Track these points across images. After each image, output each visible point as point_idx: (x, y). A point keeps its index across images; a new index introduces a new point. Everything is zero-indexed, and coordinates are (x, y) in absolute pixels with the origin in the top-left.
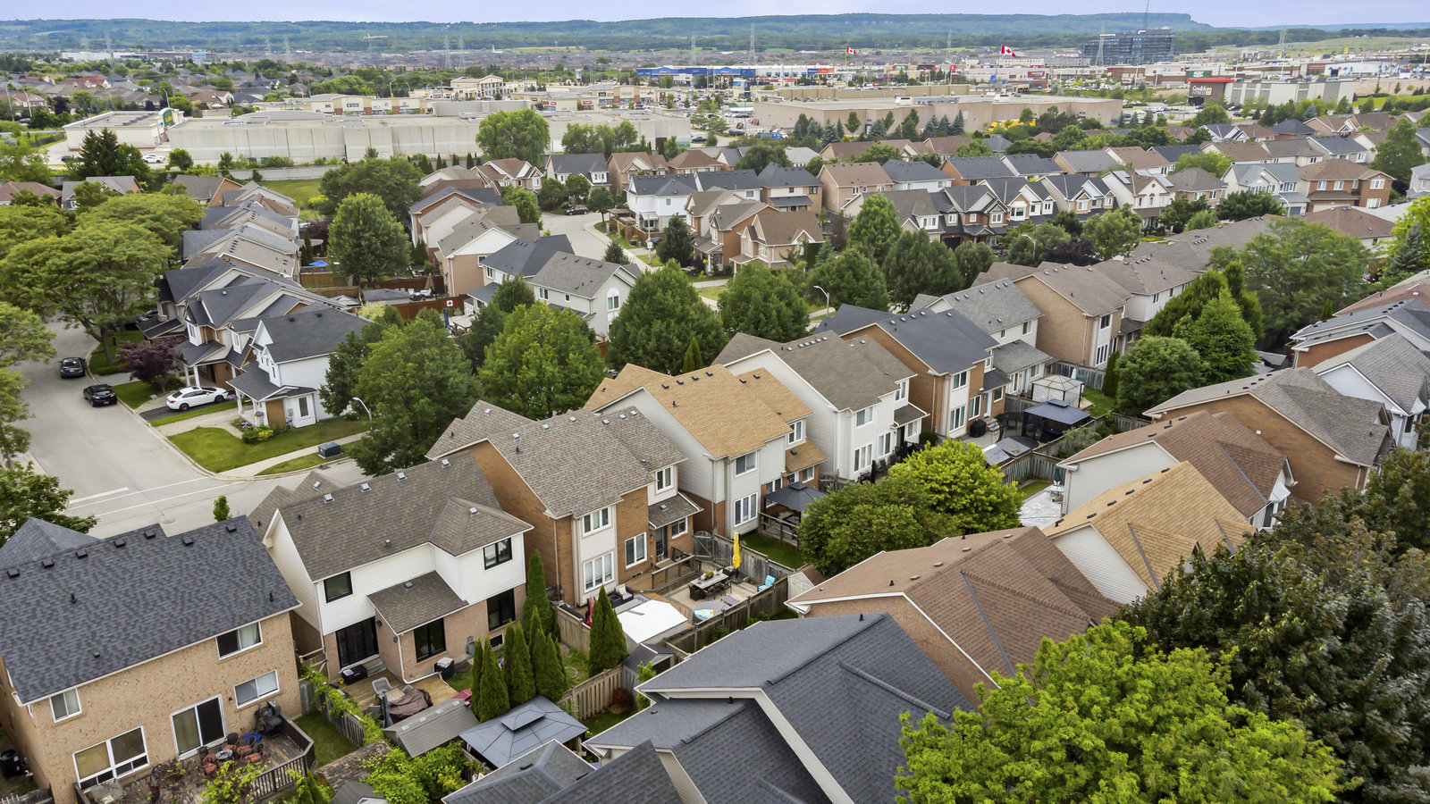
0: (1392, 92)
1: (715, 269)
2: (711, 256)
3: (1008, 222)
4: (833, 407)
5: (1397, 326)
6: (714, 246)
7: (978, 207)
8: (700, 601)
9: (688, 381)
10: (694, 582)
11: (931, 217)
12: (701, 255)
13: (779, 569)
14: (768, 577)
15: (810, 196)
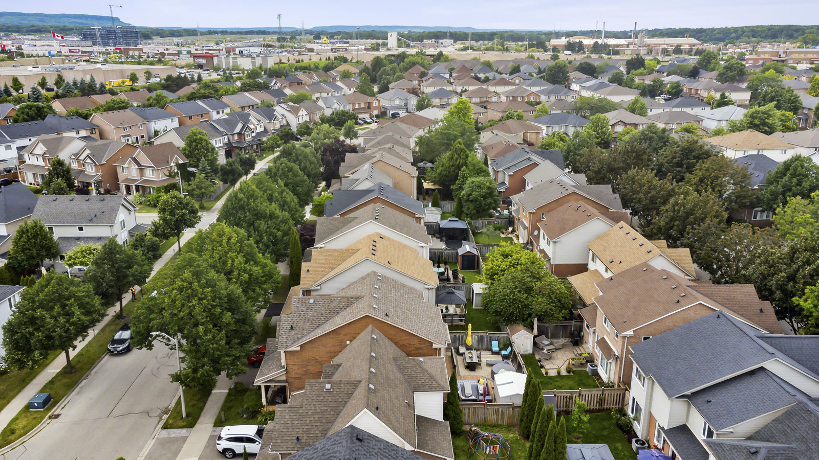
0: (287, 62)
1: (99, 191)
2: (94, 183)
3: (253, 137)
4: (424, 244)
5: (536, 158)
6: (95, 176)
7: (237, 130)
8: (476, 370)
9: (374, 248)
10: (468, 360)
11: (219, 139)
12: (85, 185)
13: (497, 336)
14: (493, 342)
15: (92, 136)
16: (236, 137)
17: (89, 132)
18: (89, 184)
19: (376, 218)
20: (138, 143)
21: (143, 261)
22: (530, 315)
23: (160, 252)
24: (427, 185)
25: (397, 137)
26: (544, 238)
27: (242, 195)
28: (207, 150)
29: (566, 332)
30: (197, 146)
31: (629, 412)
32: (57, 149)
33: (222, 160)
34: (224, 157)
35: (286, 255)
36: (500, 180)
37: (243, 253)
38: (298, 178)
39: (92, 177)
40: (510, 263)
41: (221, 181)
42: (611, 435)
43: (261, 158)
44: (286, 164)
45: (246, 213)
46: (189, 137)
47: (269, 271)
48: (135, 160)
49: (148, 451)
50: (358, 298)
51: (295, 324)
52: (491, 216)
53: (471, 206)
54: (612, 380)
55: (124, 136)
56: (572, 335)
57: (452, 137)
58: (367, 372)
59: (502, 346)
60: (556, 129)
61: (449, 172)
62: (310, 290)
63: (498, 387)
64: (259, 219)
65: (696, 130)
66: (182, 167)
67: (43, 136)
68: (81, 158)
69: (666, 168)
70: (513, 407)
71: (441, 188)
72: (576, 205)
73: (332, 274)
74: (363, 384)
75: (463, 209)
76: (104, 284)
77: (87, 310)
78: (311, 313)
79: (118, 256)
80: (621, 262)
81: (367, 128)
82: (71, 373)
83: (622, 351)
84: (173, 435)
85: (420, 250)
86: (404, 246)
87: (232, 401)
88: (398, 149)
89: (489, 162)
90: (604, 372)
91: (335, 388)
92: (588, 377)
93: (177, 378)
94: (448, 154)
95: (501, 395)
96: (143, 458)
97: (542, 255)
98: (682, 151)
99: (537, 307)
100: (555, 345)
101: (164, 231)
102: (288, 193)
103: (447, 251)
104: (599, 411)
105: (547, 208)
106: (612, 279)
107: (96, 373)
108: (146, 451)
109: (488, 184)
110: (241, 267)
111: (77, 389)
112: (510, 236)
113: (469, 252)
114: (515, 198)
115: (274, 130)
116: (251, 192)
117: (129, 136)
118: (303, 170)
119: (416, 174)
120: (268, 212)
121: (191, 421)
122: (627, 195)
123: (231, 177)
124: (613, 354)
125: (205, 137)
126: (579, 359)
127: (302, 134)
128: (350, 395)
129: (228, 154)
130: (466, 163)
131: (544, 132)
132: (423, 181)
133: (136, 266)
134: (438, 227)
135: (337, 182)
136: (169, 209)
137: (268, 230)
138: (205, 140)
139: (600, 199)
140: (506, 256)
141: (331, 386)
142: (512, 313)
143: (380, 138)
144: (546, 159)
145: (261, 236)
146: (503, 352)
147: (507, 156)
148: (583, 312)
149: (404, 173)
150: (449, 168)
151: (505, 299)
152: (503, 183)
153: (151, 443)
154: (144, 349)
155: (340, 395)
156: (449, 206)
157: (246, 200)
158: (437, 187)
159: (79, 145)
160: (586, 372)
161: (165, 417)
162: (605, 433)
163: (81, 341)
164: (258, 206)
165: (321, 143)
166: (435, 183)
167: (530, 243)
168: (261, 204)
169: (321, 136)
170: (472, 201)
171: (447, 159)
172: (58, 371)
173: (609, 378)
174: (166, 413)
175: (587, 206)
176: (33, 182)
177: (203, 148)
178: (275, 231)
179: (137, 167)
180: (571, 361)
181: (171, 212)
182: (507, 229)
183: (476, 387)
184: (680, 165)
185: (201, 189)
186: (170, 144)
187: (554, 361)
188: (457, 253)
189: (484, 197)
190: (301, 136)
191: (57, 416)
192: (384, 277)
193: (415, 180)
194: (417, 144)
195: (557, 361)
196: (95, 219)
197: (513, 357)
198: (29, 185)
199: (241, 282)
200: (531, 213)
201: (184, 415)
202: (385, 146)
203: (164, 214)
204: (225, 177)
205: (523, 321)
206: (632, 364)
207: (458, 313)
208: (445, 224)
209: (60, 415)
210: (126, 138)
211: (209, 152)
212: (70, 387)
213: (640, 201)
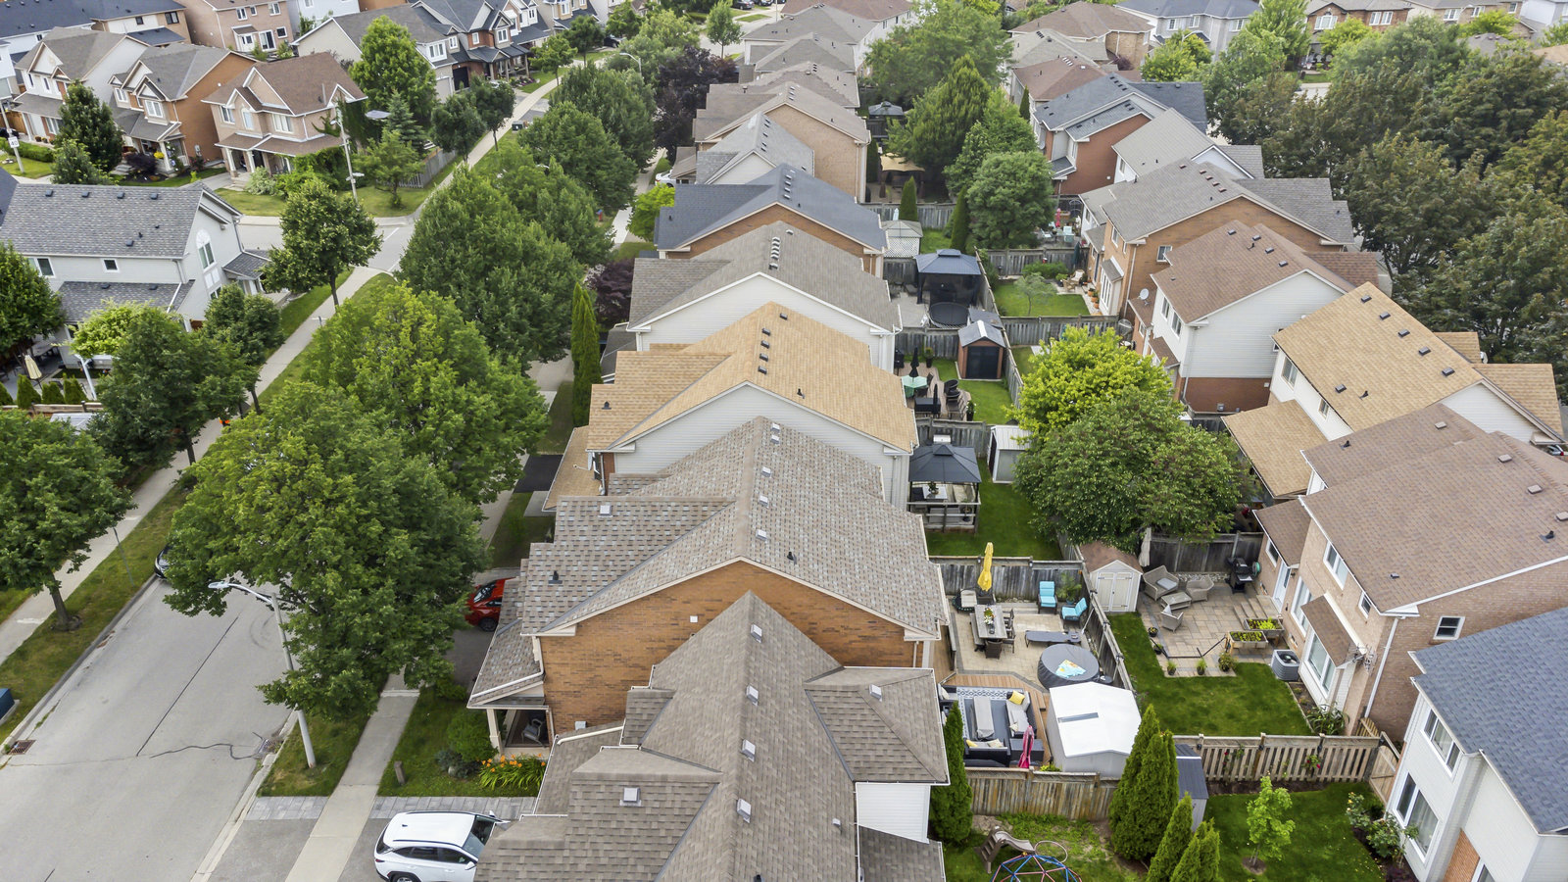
1: (179, 164)
2: (166, 144)
3: (512, 39)
4: (882, 331)
5: (1142, 103)
6: (166, 127)
7: (478, 22)
8: (1002, 655)
9: (765, 352)
10: (984, 634)
11: (438, 43)
12: (150, 146)
13: (1053, 568)
14: (1043, 584)
15: (171, 28)
16: (476, 39)
17: (163, 18)
18: (155, 147)
19: (771, 267)
20: (272, 46)
21: (233, 357)
22: (1136, 524)
23: (281, 331)
24: (889, 163)
25: (825, 43)
26: (1166, 310)
27: (458, 205)
28: (410, 69)
29: (1216, 558)
30: (387, 61)
31: (1392, 807)
32: (84, 63)
33: (445, 90)
34: (452, 83)
35: (565, 343)
36: (1057, 154)
37: (451, 358)
38: (600, 150)
39: (159, 128)
40: (1089, 382)
41: (438, 145)
42: (1341, 863)
43: (530, 86)
44: (572, 115)
45: (467, 249)
46: (368, 40)
47: (517, 401)
48: (247, 93)
49: (218, 859)
50: (720, 505)
51: (563, 568)
52: (1034, 243)
53: (991, 220)
54: (1340, 707)
55: (239, 31)
56: (1231, 567)
57: (951, 47)
58: (735, 754)
59: (1063, 594)
60: (1180, 25)
61: (942, 134)
62: (612, 454)
63: (1062, 726)
64: (498, 260)
65: (1508, 24)
66: (353, 112)
67: (58, 32)
68: (132, 85)
69: (1455, 129)
70: (1098, 781)
71: (922, 169)
72: (1247, 233)
73: (662, 416)
74: (723, 794)
75: (971, 225)
76: (138, 420)
77: (79, 497)
78: (603, 541)
79: (166, 352)
80: (1366, 394)
81: (759, 17)
82: (68, 630)
83: (1380, 648)
84: (281, 816)
85: (873, 343)
86: (836, 338)
87: (424, 723)
88: (826, 74)
89: (1032, 109)
90: (1320, 683)
91: (649, 797)
92: (1274, 685)
93: (277, 694)
94: (938, 91)
95: (1069, 751)
96: (208, 876)
97: (1165, 359)
98: (1499, 87)
99: (1155, 508)
100: (1192, 591)
101: (296, 275)
102: (572, 191)
103: (934, 334)
104: (1306, 785)
105: (1174, 235)
106: (1348, 444)
107: (125, 629)
108: (214, 859)
109: (1032, 169)
110: (445, 397)
111: (78, 673)
112: (1078, 291)
113: (985, 339)
114: (1093, 199)
115: (559, 21)
116: (480, 196)
117: (251, 29)
118: (612, 125)
119: (866, 137)
120: (519, 244)
121: (324, 778)
122: (1366, 203)
123: (458, 138)
124: (1352, 651)
125: (403, 41)
126: (1251, 637)
127: (620, 31)
128: (688, 819)
129: (461, 76)
130: (982, 112)
131: (1153, 32)
132: (880, 150)
133: (210, 378)
134: (912, 268)
135: (690, 154)
136: (306, 224)
137: (521, 289)
138: (405, 48)
139: (1301, 214)
140: (1079, 364)
141: (640, 793)
142: (1093, 517)
143: (789, 44)
144: (1170, 106)
145: (503, 304)
146: (1067, 611)
147: (1075, 94)
148: (1264, 516)
149: (839, 136)
150: (942, 124)
151: (1078, 483)
152: (1064, 161)
153: (231, 831)
154: (204, 613)
155: (663, 819)
156: (939, 214)
157: (466, 216)
158: (912, 167)
159: (132, 52)
160: (1267, 670)
161: (270, 759)
162: (1325, 854)
163: (70, 570)
164: (494, 232)
165: (657, 58)
166: (908, 157)
167: (1126, 314)
168: (503, 225)
169: (657, 40)
170: (992, 209)
171: (938, 103)
172: (39, 622)
173: (1334, 702)
174: (273, 750)
175: (1276, 236)
176: (43, 135)
177: (400, 65)
178: (536, 291)
179: (252, 109)
180: (1232, 642)
181: (309, 232)
182: (1071, 274)
183: (1002, 706)
184: (1491, 119)
185: (391, 163)
186: (327, 57)
187: (1187, 635)
188: (957, 338)
189: (1023, 200)
190: (617, 36)
191: (23, 747)
192: (787, 432)
193: (864, 152)
194: (869, 60)
195: (1196, 635)
196: (139, 243)
197: (1090, 623)
198: (34, 142)
199: (447, 433)
200: (1134, 245)
201: (311, 760)
202: (796, 67)
203: (294, 234)
204: (446, 137)
205: (1118, 534)
206: (1414, 695)
207: (958, 502)
208: (928, 263)
209: (32, 742)
210: (245, 35)
211: (415, 75)
212: (62, 666)
213: (1397, 219)
